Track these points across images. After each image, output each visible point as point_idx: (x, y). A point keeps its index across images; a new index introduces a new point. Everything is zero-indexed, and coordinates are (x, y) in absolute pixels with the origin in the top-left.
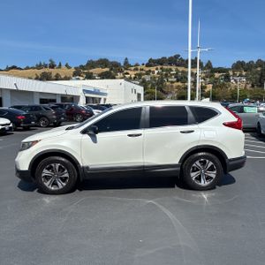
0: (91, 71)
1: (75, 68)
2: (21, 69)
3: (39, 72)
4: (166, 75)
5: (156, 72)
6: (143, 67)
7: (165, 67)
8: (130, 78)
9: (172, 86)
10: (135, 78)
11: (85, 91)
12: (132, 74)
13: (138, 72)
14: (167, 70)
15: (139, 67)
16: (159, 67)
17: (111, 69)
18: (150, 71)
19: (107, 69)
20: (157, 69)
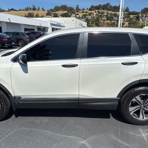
0: (56, 13)
1: (48, 11)
2: (16, 11)
3: (27, 13)
4: (101, 16)
5: (95, 14)
6: (88, 11)
7: (100, 11)
8: (80, 17)
9: (104, 23)
10: (82, 17)
11: (52, 24)
12: (81, 15)
13: (84, 14)
14: (101, 13)
15: (85, 11)
16: (97, 11)
17: (69, 12)
18: (91, 13)
19: (66, 12)
20: (95, 12)
